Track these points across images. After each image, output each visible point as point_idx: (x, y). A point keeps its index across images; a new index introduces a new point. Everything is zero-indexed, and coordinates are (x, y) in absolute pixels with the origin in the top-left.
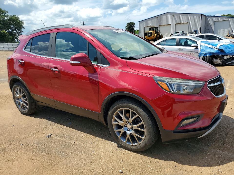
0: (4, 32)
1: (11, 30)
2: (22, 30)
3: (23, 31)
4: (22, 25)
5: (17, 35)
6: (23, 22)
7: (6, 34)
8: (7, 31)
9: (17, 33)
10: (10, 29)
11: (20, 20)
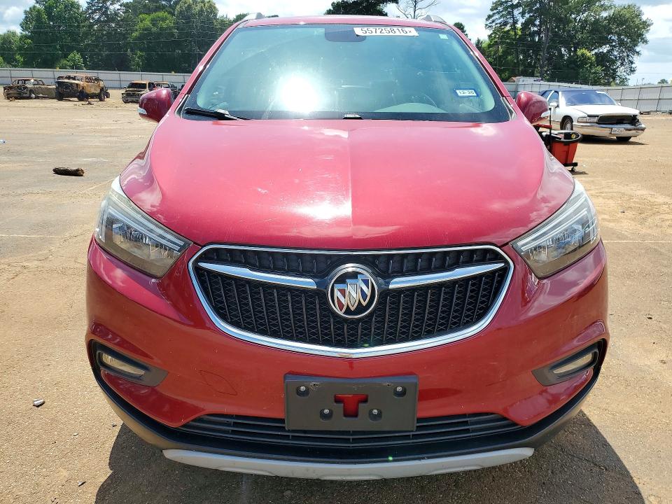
0: (583, 55)
1: (605, 49)
2: (638, 49)
3: (638, 53)
4: (643, 35)
5: (619, 63)
6: (649, 25)
7: (589, 58)
8: (593, 52)
9: (620, 57)
10: (604, 46)
11: (644, 18)
